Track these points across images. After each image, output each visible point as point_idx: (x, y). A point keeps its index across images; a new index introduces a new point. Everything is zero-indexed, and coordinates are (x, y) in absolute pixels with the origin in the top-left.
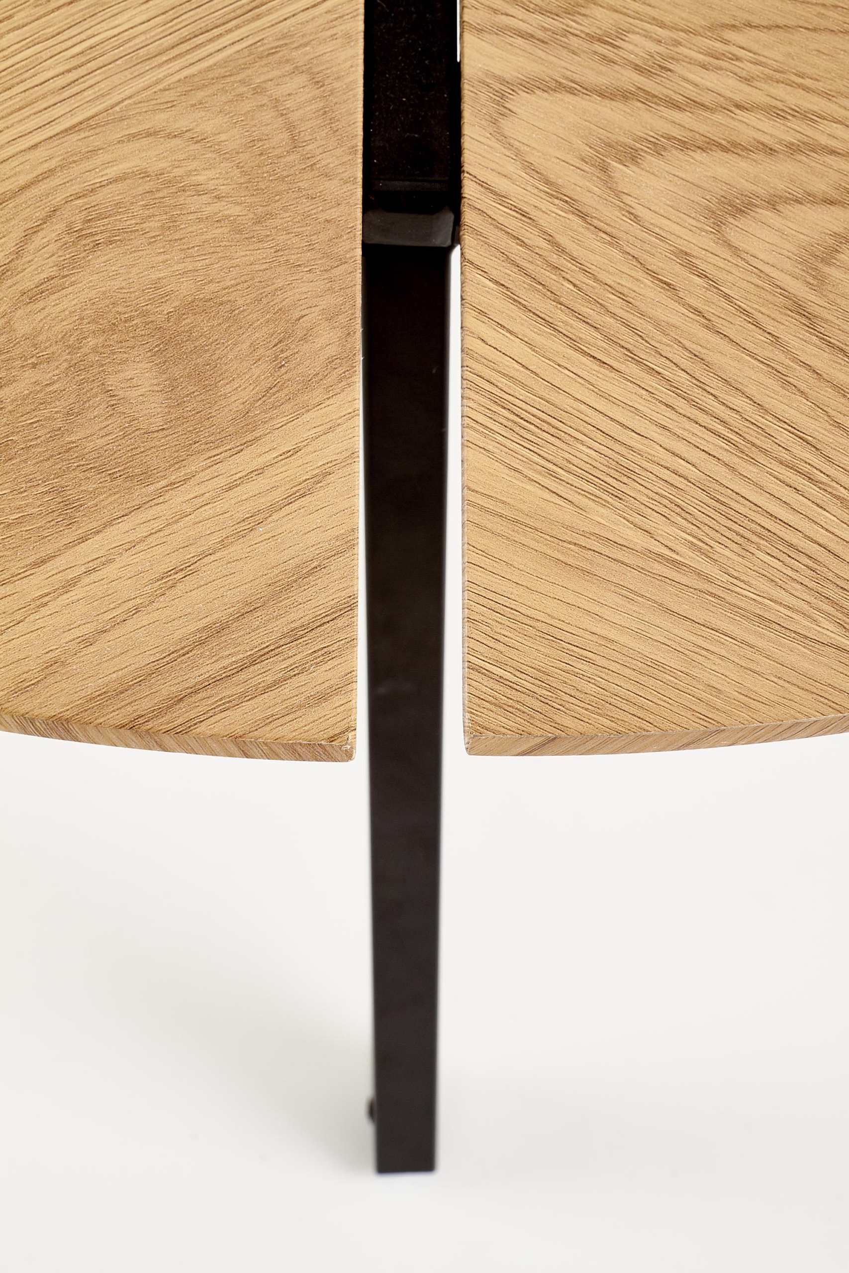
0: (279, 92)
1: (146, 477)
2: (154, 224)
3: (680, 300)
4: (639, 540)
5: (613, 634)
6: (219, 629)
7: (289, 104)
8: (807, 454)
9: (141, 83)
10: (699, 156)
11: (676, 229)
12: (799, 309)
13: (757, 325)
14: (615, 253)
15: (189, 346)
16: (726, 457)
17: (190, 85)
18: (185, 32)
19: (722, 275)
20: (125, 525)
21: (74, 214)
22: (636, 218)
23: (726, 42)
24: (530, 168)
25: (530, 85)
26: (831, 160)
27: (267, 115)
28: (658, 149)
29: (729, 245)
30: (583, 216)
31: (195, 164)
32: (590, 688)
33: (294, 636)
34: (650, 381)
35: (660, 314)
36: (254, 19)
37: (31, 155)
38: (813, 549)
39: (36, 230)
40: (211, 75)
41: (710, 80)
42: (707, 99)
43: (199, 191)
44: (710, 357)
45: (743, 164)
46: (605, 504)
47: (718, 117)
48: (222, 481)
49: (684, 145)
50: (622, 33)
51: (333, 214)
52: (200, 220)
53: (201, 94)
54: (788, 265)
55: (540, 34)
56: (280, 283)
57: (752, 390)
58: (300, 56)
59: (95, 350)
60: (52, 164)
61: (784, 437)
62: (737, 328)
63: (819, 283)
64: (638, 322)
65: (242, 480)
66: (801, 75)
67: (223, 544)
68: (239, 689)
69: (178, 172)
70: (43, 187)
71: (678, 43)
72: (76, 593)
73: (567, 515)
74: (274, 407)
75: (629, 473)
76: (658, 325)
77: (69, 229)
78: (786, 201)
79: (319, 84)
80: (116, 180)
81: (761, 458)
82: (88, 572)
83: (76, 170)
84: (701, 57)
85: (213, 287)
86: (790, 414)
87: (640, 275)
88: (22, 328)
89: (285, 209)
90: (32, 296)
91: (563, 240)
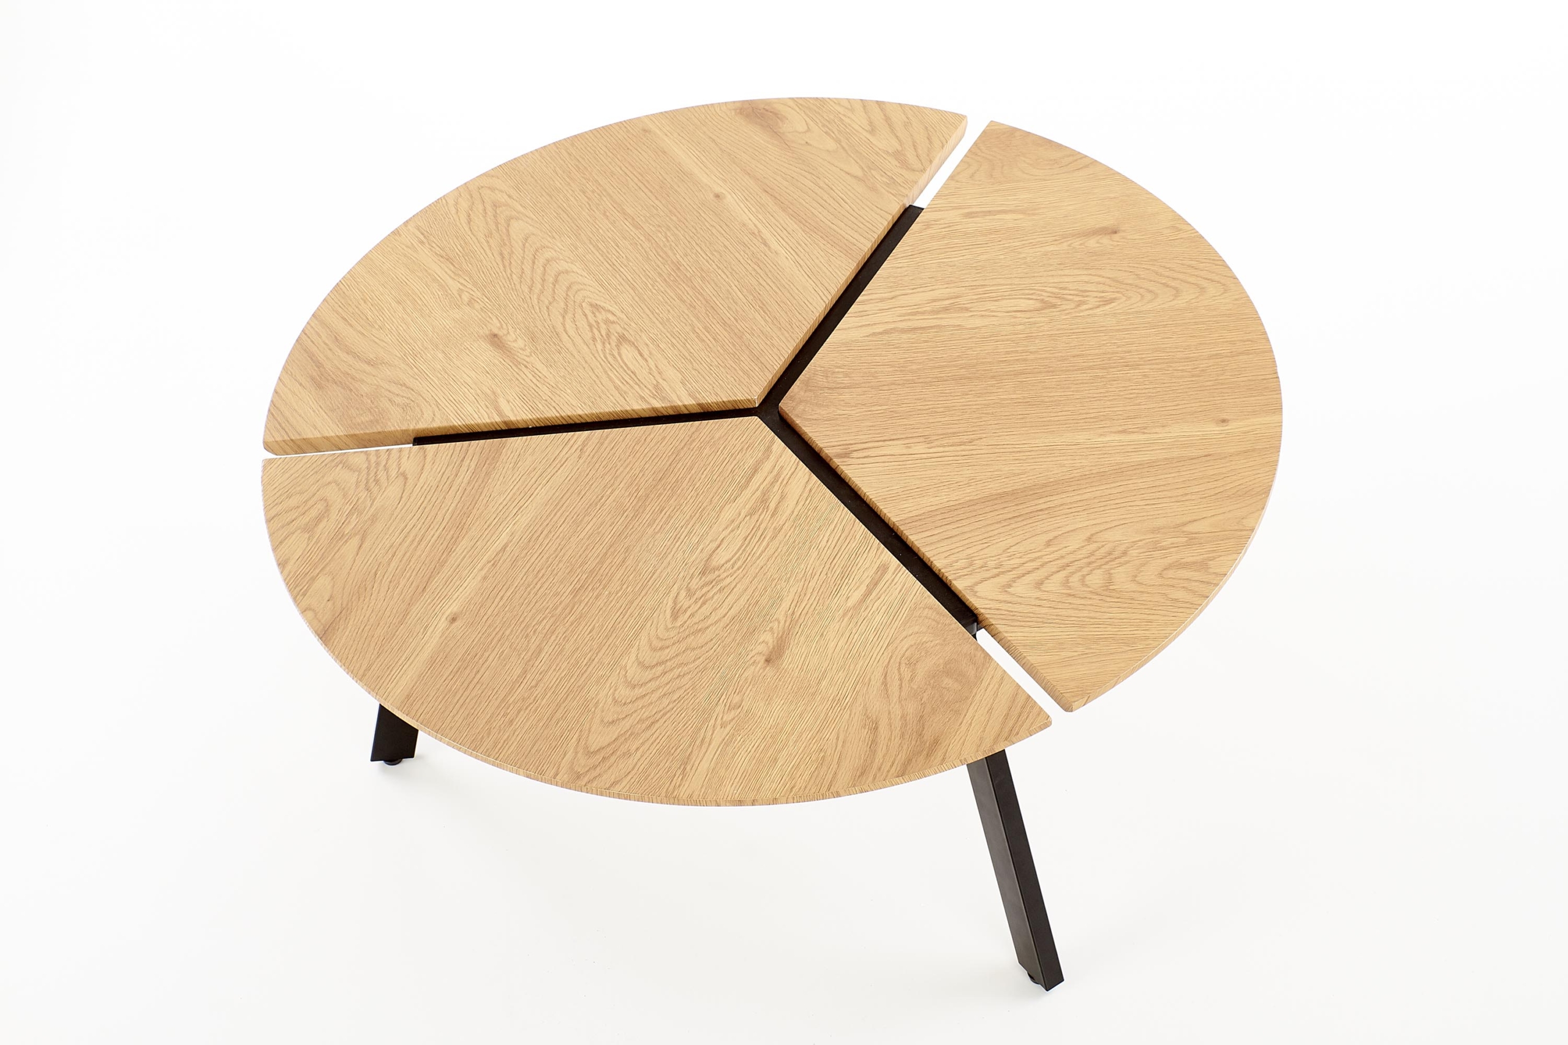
0: (924, 615)
1: (967, 698)
2: (922, 654)
3: (1044, 607)
4: (1076, 654)
6: (1007, 715)
7: (929, 616)
8: (1095, 620)
9: (893, 630)
10: (1023, 578)
11: (1032, 594)
12: (1070, 595)
13: (1064, 603)
14: (1023, 606)
15: (953, 671)
16: (1079, 630)
17: (904, 624)
18: (893, 614)
19: (1049, 598)
20: (971, 708)
21: (904, 661)
22: (1021, 597)
23: (1009, 553)
24: (990, 600)
25: (977, 584)
26: (1052, 563)
27: (926, 620)
28: (1014, 582)
29: (1045, 591)
30: (1010, 603)
31: (920, 638)
34: (1052, 625)
35: (1043, 612)
36: (905, 603)
37: (884, 655)
39: (899, 668)
40: (907, 619)
41: (1012, 562)
42: (1015, 566)
43: (926, 642)
44: (1060, 614)
45: (1034, 575)
46: (1063, 651)
47: (1020, 568)
48: (983, 690)
49: (1019, 578)
50: (986, 563)
51: (958, 631)
52: (932, 648)
53: (908, 624)
54: (1060, 588)
55: (968, 573)
56: (960, 649)
57: (1074, 615)
59: (934, 682)
60: (890, 654)
61: (1088, 620)
62: (1061, 606)
63: (1070, 588)
64: (1039, 616)
65: (987, 688)
66: (1031, 550)
67: (994, 700)
68: (1021, 722)
69: (918, 641)
70: (892, 660)
71: (999, 559)
72: (973, 725)
73: (1057, 657)
74: (981, 672)
75: (1062, 643)
76: (1044, 614)
77: (906, 664)
78: (1049, 576)
80: (907, 650)
81: (1086, 626)
82: (972, 720)
83: (896, 653)
84: (1007, 559)
85: (947, 658)
86: (1085, 615)
87: (1032, 607)
88: (915, 687)
89: (948, 635)
90: (911, 680)
91: (1010, 609)
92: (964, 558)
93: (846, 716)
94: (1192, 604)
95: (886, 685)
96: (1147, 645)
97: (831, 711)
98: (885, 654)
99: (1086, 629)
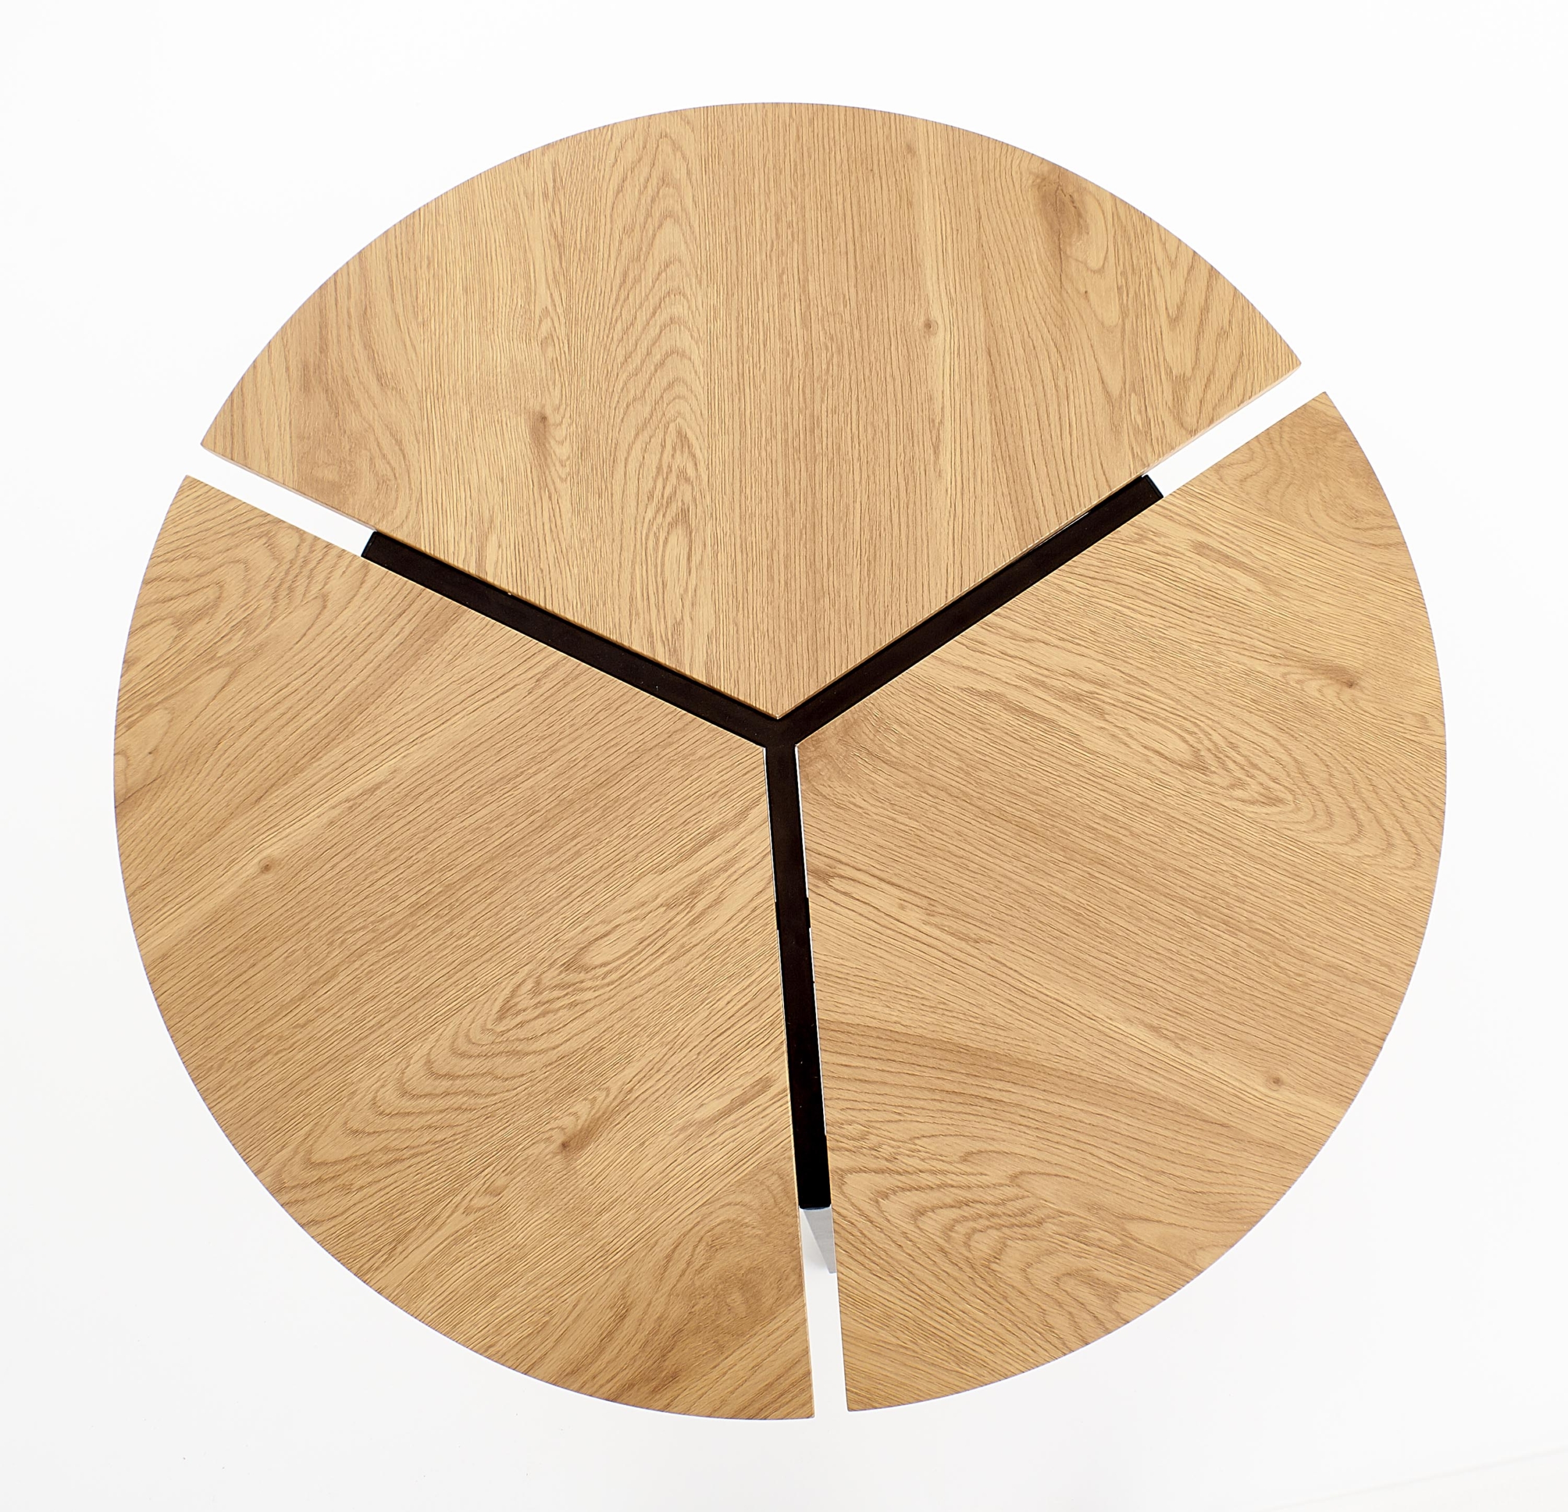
0: (768, 1183)
1: (743, 1334)
2: (734, 1240)
3: (904, 1251)
4: (894, 1340)
5: (888, 1374)
6: (771, 1385)
7: (773, 1188)
8: (946, 1304)
9: (723, 1184)
10: (908, 1193)
11: (902, 1224)
12: (942, 1250)
13: (929, 1258)
14: (882, 1235)
15: (750, 1286)
16: (920, 1308)
17: (740, 1183)
18: (735, 1161)
19: (917, 1240)
20: (738, 1352)
21: (708, 1239)
22: (888, 1221)
23: (916, 1145)
24: (853, 1204)
25: (852, 1171)
26: (952, 1189)
27: (766, 1193)
28: (895, 1192)
29: (919, 1227)
30: (871, 1222)
31: (744, 1215)
32: (883, 1393)
33: (793, 1385)
34: (896, 1283)
35: (899, 1258)
36: (757, 1154)
37: (691, 1216)
38: (948, 1338)
39: (697, 1246)
40: (746, 1178)
41: (910, 1161)
42: (910, 1169)
43: (747, 1226)
44: (914, 1271)
45: (923, 1195)
46: (884, 1329)
47: (914, 1177)
48: (766, 1334)
49: (903, 1189)
50: (881, 1146)
51: (791, 1230)
52: (748, 1237)
53: (743, 1186)
54: (938, 1234)
55: (853, 1149)
56: (776, 1259)
57: (928, 1283)
58: (774, 1167)
59: (722, 1290)
60: (698, 1219)
61: (938, 1299)
62: (923, 1260)
63: (948, 1239)
64: (890, 1260)
65: (773, 1332)
66: (941, 1155)
67: (769, 1356)
69: (739, 1218)
70: (697, 1229)
71: (900, 1147)
73: (872, 1334)
74: (780, 1305)
75: (890, 1317)
76: (897, 1261)
77: (707, 1244)
78: (937, 1208)
79: (782, 1178)
80: (718, 1225)
81: (931, 1307)
83: (707, 1221)
84: (908, 1152)
85: (756, 1262)
86: (940, 1290)
87: (890, 1242)
88: (698, 1283)
89: (776, 1230)
90: (699, 1271)
91: (866, 1232)
92: (862, 1122)
93: (602, 1280)
94: (1064, 1344)
95: (668, 1262)
96: (980, 1375)
97: (590, 1262)
98: (694, 1215)
99: (928, 1312)
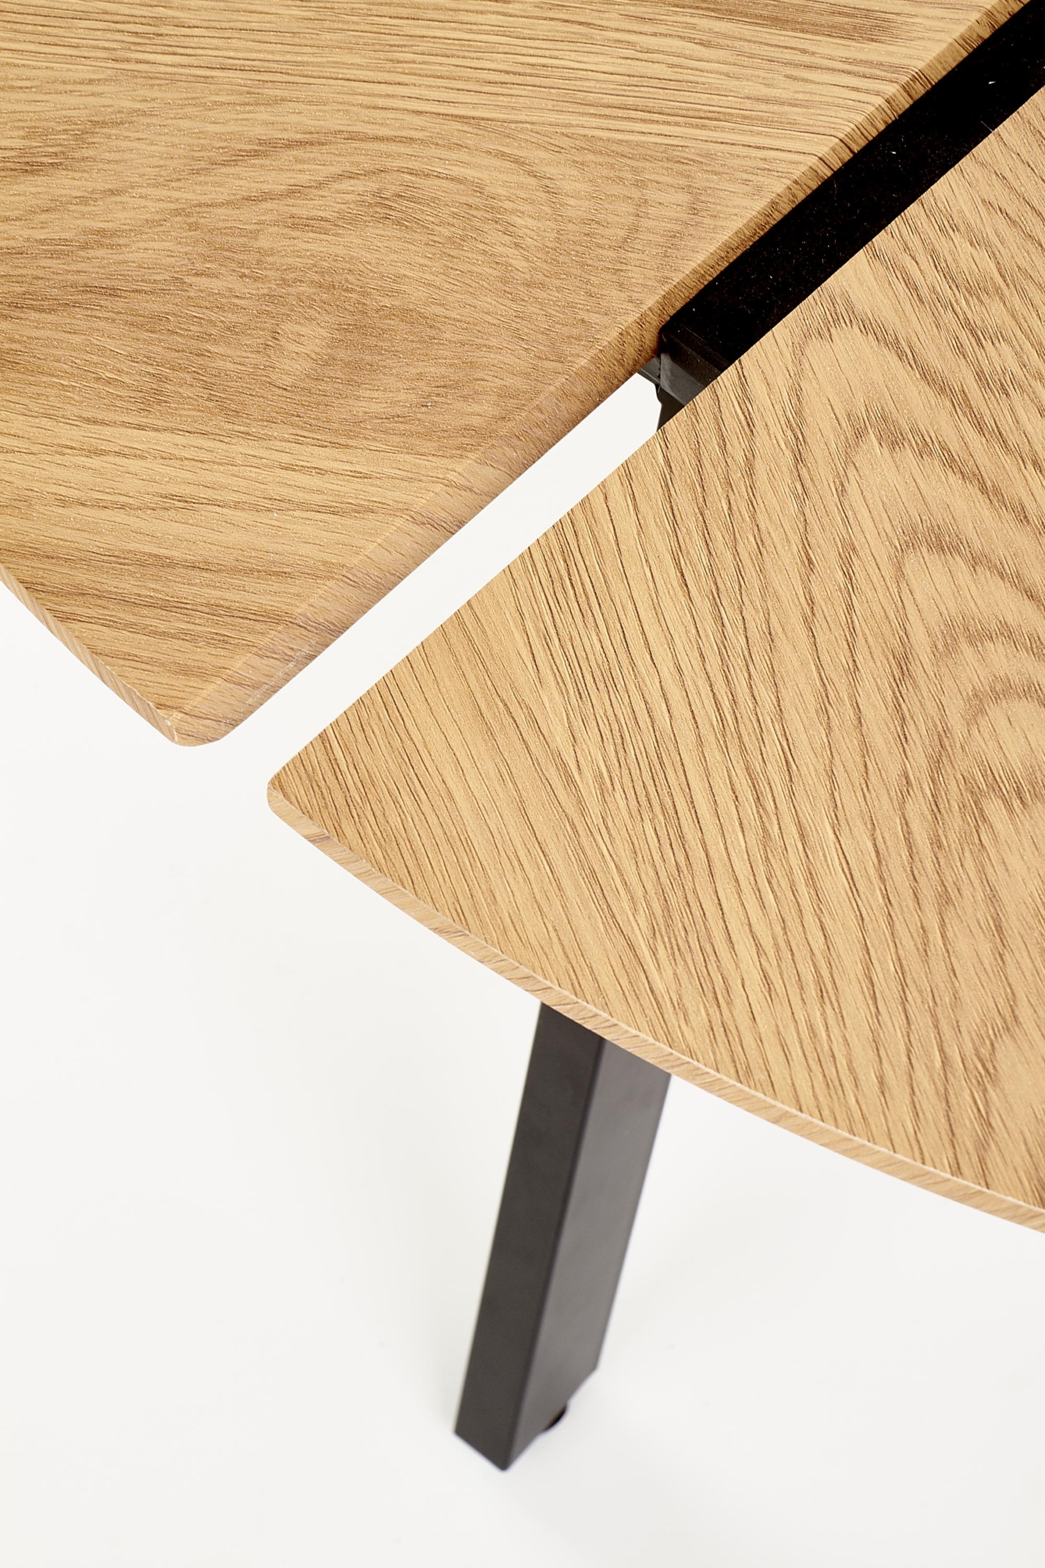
0: (652, 194)
1: (235, 415)
2: (446, 231)
3: (807, 582)
4: (560, 738)
5: (459, 795)
6: (169, 564)
7: (652, 211)
9: (553, 117)
10: (954, 480)
11: (868, 524)
13: (851, 648)
14: (793, 507)
15: (373, 341)
16: (705, 729)
17: (591, 145)
18: (630, 101)
19: (867, 588)
20: (179, 439)
21: (391, 185)
22: (842, 491)
24: (797, 393)
25: (868, 327)
27: (626, 208)
28: (924, 449)
29: (899, 568)
30: (799, 459)
31: (527, 208)
32: (394, 820)
33: (214, 609)
34: (708, 625)
35: (777, 580)
36: (697, 126)
38: (697, 854)
39: (352, 176)
40: (615, 147)
42: (1013, 438)
43: (508, 230)
44: (782, 643)
45: (986, 512)
46: (564, 692)
47: (1008, 461)
48: (286, 459)
49: (951, 462)
50: (998, 336)
51: (594, 318)
52: (485, 253)
53: (590, 157)
54: (933, 619)
55: (925, 292)
56: (494, 342)
57: (787, 696)
58: (701, 180)
59: (300, 295)
61: (773, 750)
62: (831, 640)
63: (945, 652)
64: (750, 573)
67: (236, 506)
68: (133, 619)
69: (508, 205)
70: (393, 148)
72: (95, 462)
73: (524, 678)
74: (385, 432)
75: (610, 682)
76: (765, 588)
77: (377, 194)
78: (992, 567)
79: (694, 211)
80: (453, 179)
81: (734, 752)
82: (118, 454)
83: (433, 151)
85: (439, 310)
87: (795, 539)
88: (263, 242)
89: (559, 289)
90: (296, 224)
91: (760, 466)
92: (1005, 260)
93: (82, 71)
94: (982, 1146)
95: (256, 154)
96: (680, 1006)
97: (100, 25)
98: (418, 121)
99: (714, 755)
